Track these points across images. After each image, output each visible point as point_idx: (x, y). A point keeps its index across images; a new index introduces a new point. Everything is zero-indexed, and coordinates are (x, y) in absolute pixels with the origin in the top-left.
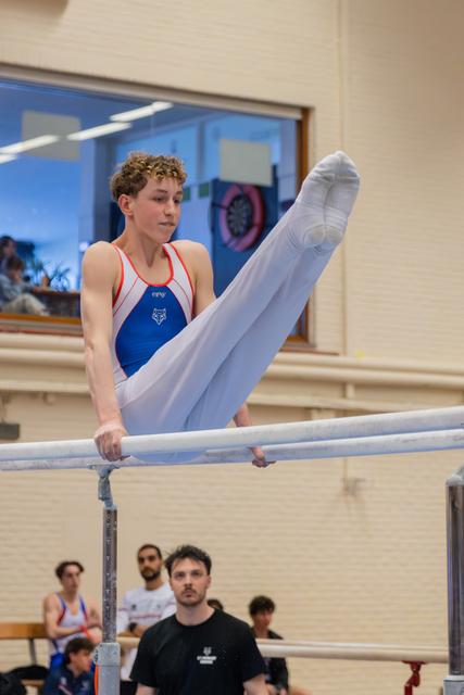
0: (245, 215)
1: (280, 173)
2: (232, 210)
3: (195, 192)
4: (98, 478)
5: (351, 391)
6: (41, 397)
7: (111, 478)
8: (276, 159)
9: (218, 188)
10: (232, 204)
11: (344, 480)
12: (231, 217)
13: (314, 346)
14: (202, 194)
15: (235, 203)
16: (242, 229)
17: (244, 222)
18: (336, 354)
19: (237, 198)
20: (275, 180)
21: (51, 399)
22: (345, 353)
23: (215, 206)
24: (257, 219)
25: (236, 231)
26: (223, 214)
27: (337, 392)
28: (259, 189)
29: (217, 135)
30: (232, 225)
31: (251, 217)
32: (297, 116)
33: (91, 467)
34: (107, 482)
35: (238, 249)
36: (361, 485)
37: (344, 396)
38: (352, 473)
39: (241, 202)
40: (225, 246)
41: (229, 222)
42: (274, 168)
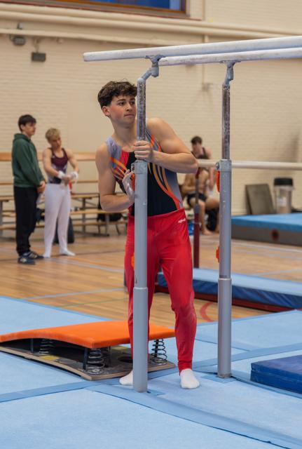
4: (226, 68)
5: (207, 39)
6: (56, 40)
7: (234, 67)
11: (203, 84)
13: (189, 16)
18: (199, 20)
21: (61, 41)
22: (204, 20)
27: (200, 39)
33: (221, 62)
34: (232, 69)
36: (211, 86)
37: (204, 42)
38: (207, 81)
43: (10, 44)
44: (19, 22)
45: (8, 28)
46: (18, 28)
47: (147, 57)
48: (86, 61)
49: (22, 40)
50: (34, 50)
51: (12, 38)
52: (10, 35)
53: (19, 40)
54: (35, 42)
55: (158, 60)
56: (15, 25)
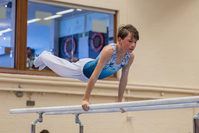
0: (99, 41)
1: (109, 29)
2: (95, 40)
3: (84, 35)
4: (75, 117)
5: (129, 92)
6: (41, 93)
8: (108, 25)
9: (91, 33)
10: (95, 38)
11: (127, 117)
12: (94, 42)
14: (86, 35)
15: (96, 38)
16: (98, 46)
17: (98, 43)
19: (96, 36)
20: (108, 31)
23: (90, 39)
24: (102, 42)
25: (96, 46)
26: (92, 41)
28: (103, 34)
29: (90, 19)
30: (95, 44)
31: (100, 42)
32: (114, 13)
33: (73, 114)
34: (78, 118)
35: (97, 51)
36: (132, 118)
37: (127, 93)
38: (129, 115)
39: (97, 38)
40: (93, 50)
41: (94, 43)
42: (107, 28)
43: (14, 96)
44: (20, 84)
45: (13, 88)
46: (19, 87)
47: (37, 112)
48: (11, 113)
49: (22, 94)
50: (28, 99)
51: (16, 93)
52: (14, 92)
53: (20, 94)
54: (29, 95)
55: (42, 114)
56: (18, 86)
